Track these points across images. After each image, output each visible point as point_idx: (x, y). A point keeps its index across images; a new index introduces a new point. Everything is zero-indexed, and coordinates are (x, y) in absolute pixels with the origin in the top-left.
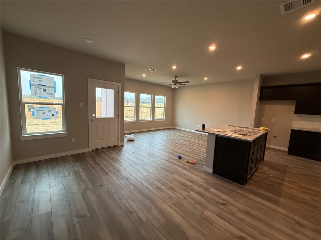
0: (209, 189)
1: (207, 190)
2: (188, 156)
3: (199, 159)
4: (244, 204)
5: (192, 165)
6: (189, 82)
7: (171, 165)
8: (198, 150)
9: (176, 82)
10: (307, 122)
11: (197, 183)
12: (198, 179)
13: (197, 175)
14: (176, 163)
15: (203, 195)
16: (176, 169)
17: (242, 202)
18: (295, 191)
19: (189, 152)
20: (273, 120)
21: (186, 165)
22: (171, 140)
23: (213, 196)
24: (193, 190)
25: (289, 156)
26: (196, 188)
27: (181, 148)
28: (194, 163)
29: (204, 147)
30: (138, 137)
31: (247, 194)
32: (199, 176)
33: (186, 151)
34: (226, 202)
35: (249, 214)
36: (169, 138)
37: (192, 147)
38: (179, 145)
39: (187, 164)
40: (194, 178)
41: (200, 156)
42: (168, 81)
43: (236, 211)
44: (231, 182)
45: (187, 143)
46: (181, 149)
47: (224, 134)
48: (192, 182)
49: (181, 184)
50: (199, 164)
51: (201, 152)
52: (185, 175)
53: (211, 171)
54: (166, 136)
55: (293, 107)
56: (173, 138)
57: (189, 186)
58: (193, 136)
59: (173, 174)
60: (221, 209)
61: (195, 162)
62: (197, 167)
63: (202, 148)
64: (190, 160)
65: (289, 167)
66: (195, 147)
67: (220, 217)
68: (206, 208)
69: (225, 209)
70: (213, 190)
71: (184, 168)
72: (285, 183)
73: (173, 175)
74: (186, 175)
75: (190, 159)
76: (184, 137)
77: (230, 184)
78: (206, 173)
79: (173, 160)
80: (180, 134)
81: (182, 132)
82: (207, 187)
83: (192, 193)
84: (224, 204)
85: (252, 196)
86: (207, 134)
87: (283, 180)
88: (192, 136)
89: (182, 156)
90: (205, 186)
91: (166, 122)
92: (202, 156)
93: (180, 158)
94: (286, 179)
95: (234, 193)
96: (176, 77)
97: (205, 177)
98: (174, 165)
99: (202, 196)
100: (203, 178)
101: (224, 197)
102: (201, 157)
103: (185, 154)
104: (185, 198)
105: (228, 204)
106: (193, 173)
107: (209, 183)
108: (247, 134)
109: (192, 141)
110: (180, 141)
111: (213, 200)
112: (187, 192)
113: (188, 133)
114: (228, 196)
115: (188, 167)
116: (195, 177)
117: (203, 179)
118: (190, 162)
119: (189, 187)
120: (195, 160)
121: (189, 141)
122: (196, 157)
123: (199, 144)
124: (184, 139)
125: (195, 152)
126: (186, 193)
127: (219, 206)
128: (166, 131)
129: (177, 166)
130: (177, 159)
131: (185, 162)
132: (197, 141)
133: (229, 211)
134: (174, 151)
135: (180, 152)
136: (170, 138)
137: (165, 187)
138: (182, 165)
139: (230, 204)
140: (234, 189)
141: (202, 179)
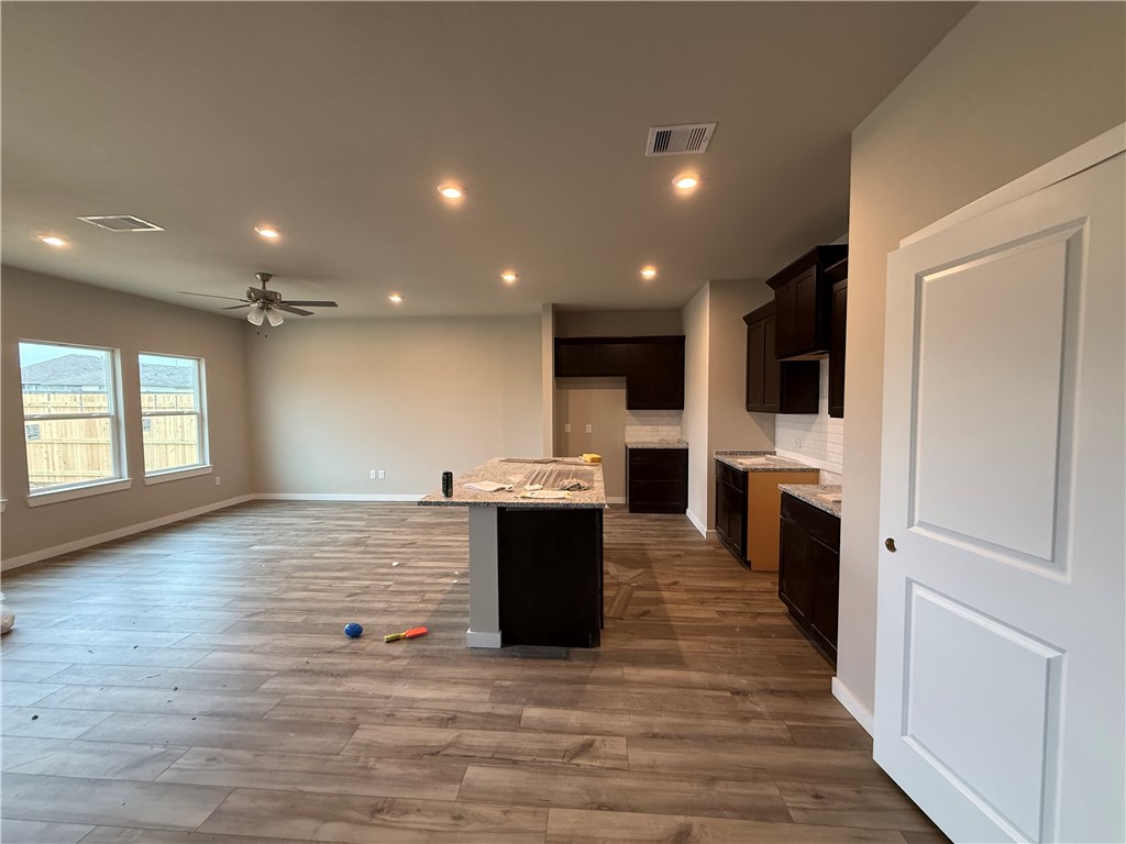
0: (519, 718)
1: (514, 723)
2: (385, 612)
3: (432, 607)
4: (630, 712)
5: (416, 646)
6: (333, 304)
7: (325, 688)
8: (411, 571)
9: (268, 301)
10: (649, 428)
11: (469, 717)
12: (465, 696)
13: (455, 682)
14: (347, 667)
15: (514, 754)
16: (358, 694)
17: (620, 705)
18: (688, 607)
19: (382, 592)
20: (589, 429)
21: (395, 658)
22: (267, 561)
23: (543, 736)
24: (470, 757)
25: (636, 518)
26: (476, 742)
27: (338, 584)
28: (422, 635)
29: (428, 554)
30: (41, 601)
31: (616, 673)
32: (467, 682)
33: (366, 590)
34: (585, 737)
35: (654, 736)
36: (258, 552)
37: (382, 566)
38: (323, 574)
39: (398, 649)
40: (448, 700)
41: (428, 596)
42: (227, 291)
43: (622, 751)
44: (563, 650)
45: (353, 555)
46: (340, 591)
47: (523, 497)
48: (450, 721)
49: (413, 757)
50: (441, 627)
51: (423, 575)
52: (411, 703)
53: (494, 639)
54: (237, 546)
55: (623, 393)
56: (279, 548)
57: (449, 746)
58: (366, 516)
59: (356, 728)
60: (588, 773)
61: (423, 625)
62: (440, 647)
63: (421, 560)
64: (398, 628)
65: (649, 545)
66: (395, 564)
67: (600, 807)
68: (548, 804)
69: (597, 763)
70: (532, 713)
71: (393, 676)
72: (666, 594)
73: (359, 736)
74: (415, 700)
75: (397, 621)
76: (330, 531)
77: (565, 659)
78: (479, 655)
79: (324, 660)
80: (305, 523)
81: (312, 511)
82: (510, 712)
83: (474, 773)
84: (585, 749)
85: (630, 673)
86: (467, 508)
87: (656, 588)
88: (362, 519)
89: (362, 620)
90: (502, 710)
91: (217, 478)
92: (436, 592)
93: (355, 633)
94: (660, 581)
95: (589, 687)
96: (266, 278)
97: (487, 674)
98: (339, 680)
99: (515, 762)
100: (484, 683)
101: (574, 717)
102: (432, 596)
103: (366, 606)
104: (459, 818)
105: (594, 741)
106: (439, 681)
107: (507, 690)
108: (582, 484)
109: (370, 542)
110: (318, 555)
111: (552, 753)
112: (452, 780)
113: (338, 510)
114: (582, 709)
115: (404, 662)
116: (450, 693)
117: (483, 685)
118: (405, 638)
119: (451, 751)
120: (420, 620)
121: (357, 543)
122: (415, 607)
123: (404, 546)
124: (334, 542)
125: (403, 583)
126: (451, 786)
127: (578, 765)
128: (227, 524)
129: (354, 678)
130: (342, 643)
131: (383, 647)
132: (390, 536)
133: (609, 763)
134: (310, 611)
135: (339, 605)
136: (264, 552)
137: (347, 820)
138: (378, 663)
139: (600, 735)
140: (583, 673)
141: (478, 689)
